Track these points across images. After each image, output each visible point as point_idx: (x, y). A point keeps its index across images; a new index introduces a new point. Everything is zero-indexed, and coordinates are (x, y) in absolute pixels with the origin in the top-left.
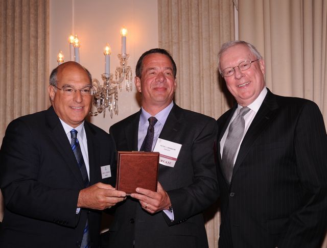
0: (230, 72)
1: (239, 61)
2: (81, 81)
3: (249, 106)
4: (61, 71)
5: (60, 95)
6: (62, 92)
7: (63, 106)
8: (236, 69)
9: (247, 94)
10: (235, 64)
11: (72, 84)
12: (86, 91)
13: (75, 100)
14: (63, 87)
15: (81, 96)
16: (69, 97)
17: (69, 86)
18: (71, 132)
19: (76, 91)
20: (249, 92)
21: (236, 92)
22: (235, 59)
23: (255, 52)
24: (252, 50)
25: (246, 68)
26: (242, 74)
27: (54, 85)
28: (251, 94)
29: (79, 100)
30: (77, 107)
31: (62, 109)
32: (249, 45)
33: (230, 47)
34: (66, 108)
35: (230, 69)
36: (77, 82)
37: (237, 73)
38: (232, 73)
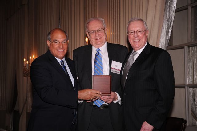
0: (132, 33)
1: (138, 29)
2: (62, 38)
3: (137, 51)
4: (53, 33)
5: (52, 45)
6: (53, 43)
7: (54, 50)
8: (135, 32)
9: (137, 46)
10: (136, 29)
11: (58, 39)
12: (64, 42)
13: (59, 47)
14: (54, 41)
15: (62, 45)
16: (57, 46)
17: (56, 40)
18: (61, 62)
19: (60, 43)
20: (138, 45)
21: (132, 43)
22: (136, 27)
23: (146, 26)
24: (145, 25)
25: (140, 33)
26: (137, 35)
27: (50, 40)
28: (139, 46)
29: (61, 47)
30: (61, 50)
31: (53, 52)
32: (144, 22)
33: (135, 21)
34: (55, 51)
35: (132, 31)
36: (60, 38)
37: (135, 34)
38: (133, 34)
